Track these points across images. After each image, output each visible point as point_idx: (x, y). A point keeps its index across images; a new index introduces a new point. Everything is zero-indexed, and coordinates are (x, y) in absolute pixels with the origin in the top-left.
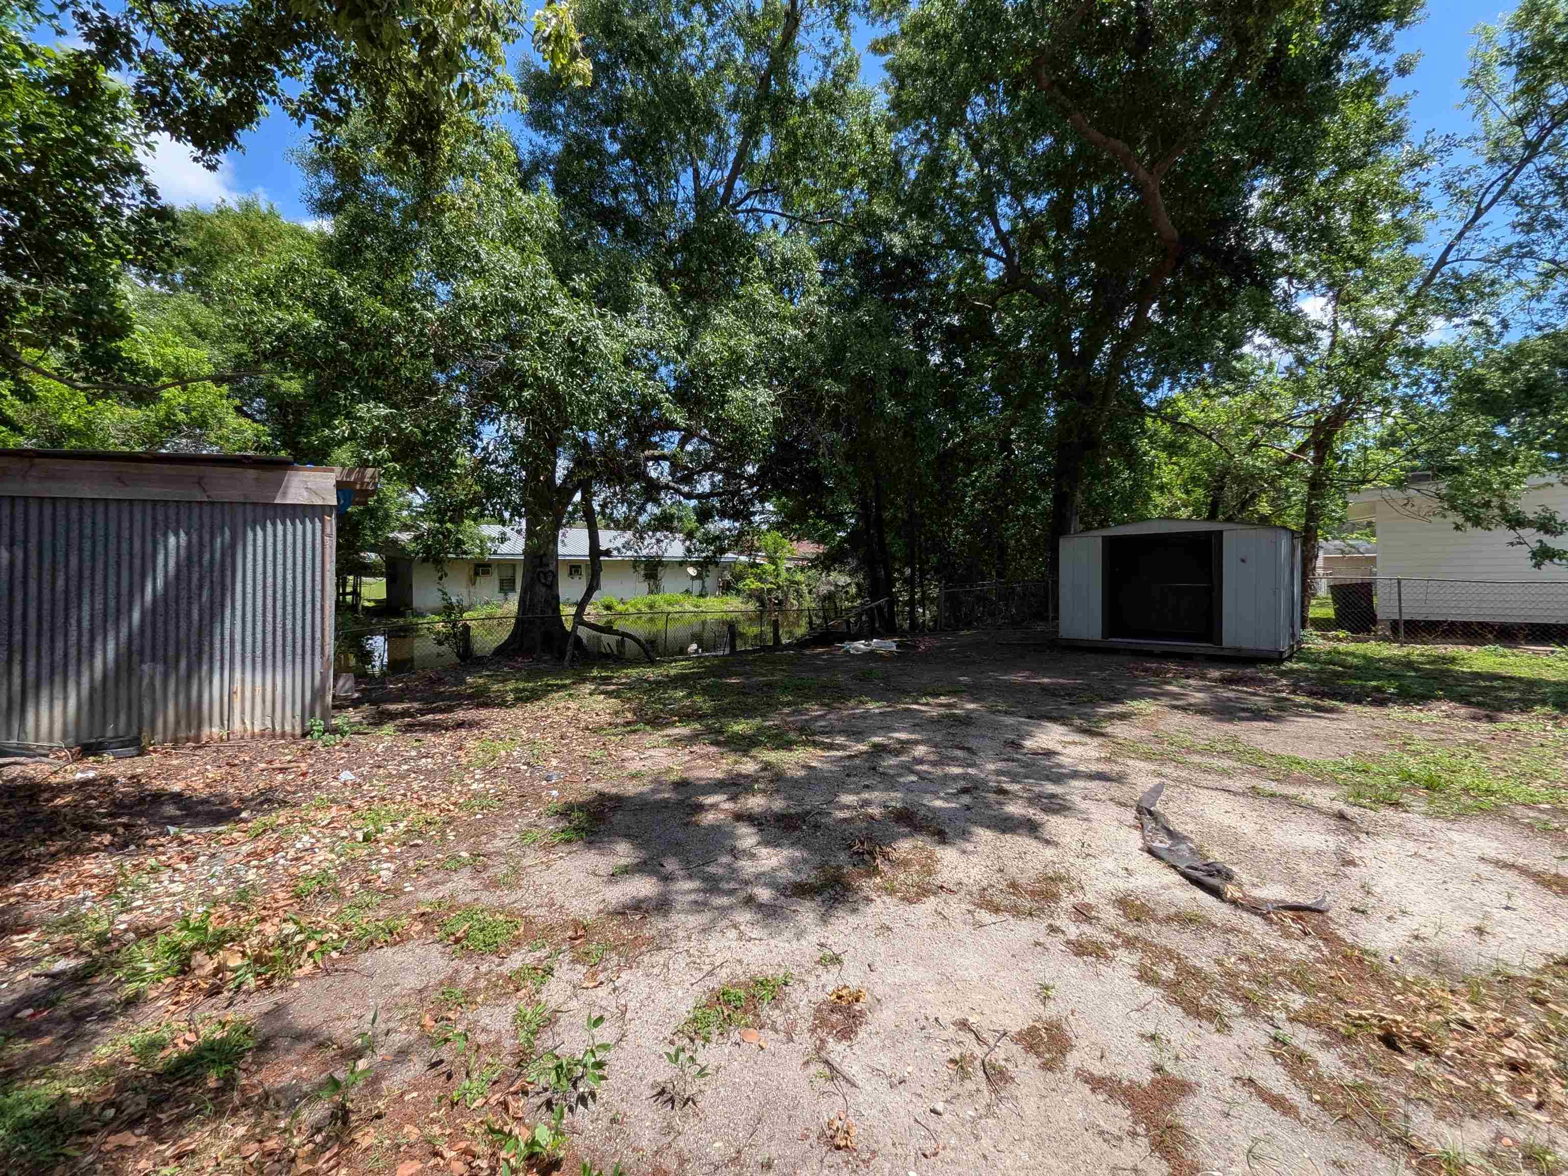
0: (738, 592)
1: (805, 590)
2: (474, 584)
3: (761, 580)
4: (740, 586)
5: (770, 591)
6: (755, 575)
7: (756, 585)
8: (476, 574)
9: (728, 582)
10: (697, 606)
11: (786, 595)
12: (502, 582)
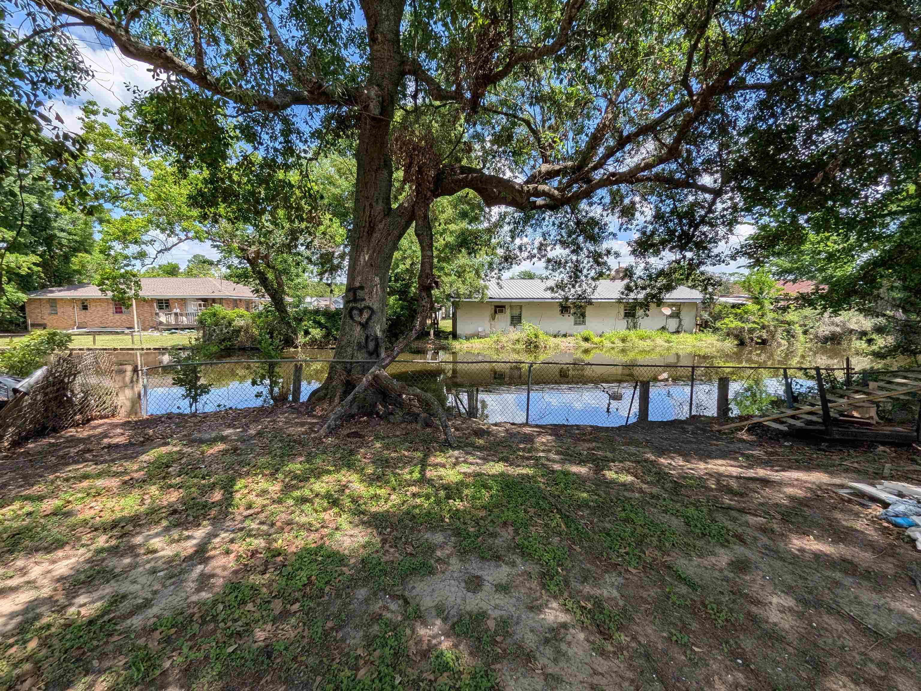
0: (716, 330)
1: (798, 330)
2: (494, 319)
3: (741, 319)
4: (718, 324)
5: (751, 331)
6: (736, 315)
7: (736, 324)
8: (496, 312)
9: (706, 322)
10: (668, 341)
11: (773, 335)
12: (512, 318)
